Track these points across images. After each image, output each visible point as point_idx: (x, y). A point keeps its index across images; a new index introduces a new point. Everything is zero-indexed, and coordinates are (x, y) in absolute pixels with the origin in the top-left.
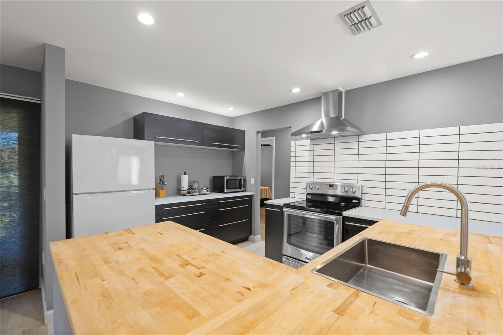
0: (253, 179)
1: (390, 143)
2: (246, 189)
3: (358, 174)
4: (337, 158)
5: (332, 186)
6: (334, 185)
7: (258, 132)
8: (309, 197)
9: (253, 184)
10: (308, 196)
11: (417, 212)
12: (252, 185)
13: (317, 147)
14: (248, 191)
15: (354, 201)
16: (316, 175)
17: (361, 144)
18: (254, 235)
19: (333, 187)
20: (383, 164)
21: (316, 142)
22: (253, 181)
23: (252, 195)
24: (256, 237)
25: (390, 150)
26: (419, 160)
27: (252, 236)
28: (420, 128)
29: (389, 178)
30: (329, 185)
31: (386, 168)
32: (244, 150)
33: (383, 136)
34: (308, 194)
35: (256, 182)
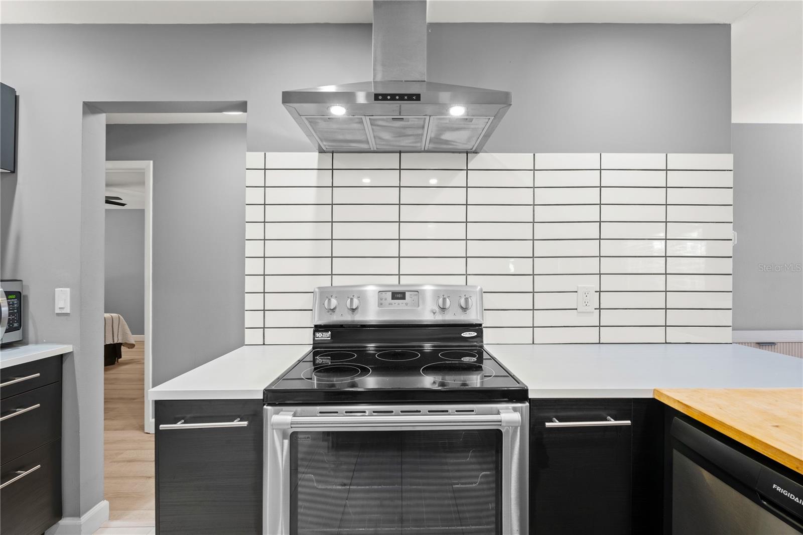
0: (68, 290)
1: (542, 179)
2: (25, 335)
3: (467, 257)
4: (408, 213)
5: (399, 296)
6: (407, 294)
7: (91, 108)
8: (326, 336)
9: (67, 310)
10: (319, 335)
11: (599, 343)
12: (58, 314)
13: (340, 178)
14: (37, 343)
15: (466, 334)
16: (340, 266)
17: (475, 178)
18: (78, 514)
19: (404, 298)
20: (525, 231)
21: (340, 161)
22: (63, 299)
23: (60, 358)
24: (84, 518)
25: (543, 196)
26: (600, 222)
27: (65, 522)
28: (600, 149)
29: (541, 266)
30: (390, 293)
31: (533, 240)
32: (14, 171)
33: (524, 160)
34: (318, 328)
35: (80, 300)
